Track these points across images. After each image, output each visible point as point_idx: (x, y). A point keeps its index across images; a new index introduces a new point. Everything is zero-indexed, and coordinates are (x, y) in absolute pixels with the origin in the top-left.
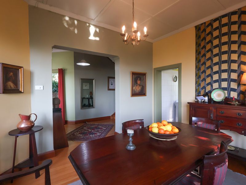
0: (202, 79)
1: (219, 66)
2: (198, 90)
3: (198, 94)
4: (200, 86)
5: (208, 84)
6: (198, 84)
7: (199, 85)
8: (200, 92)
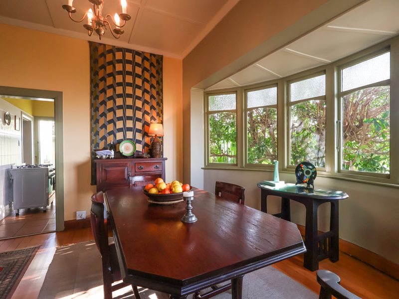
0: (100, 125)
1: (123, 111)
2: (94, 141)
3: (95, 147)
4: (99, 135)
5: (110, 134)
6: (94, 132)
7: (97, 133)
8: (98, 145)
